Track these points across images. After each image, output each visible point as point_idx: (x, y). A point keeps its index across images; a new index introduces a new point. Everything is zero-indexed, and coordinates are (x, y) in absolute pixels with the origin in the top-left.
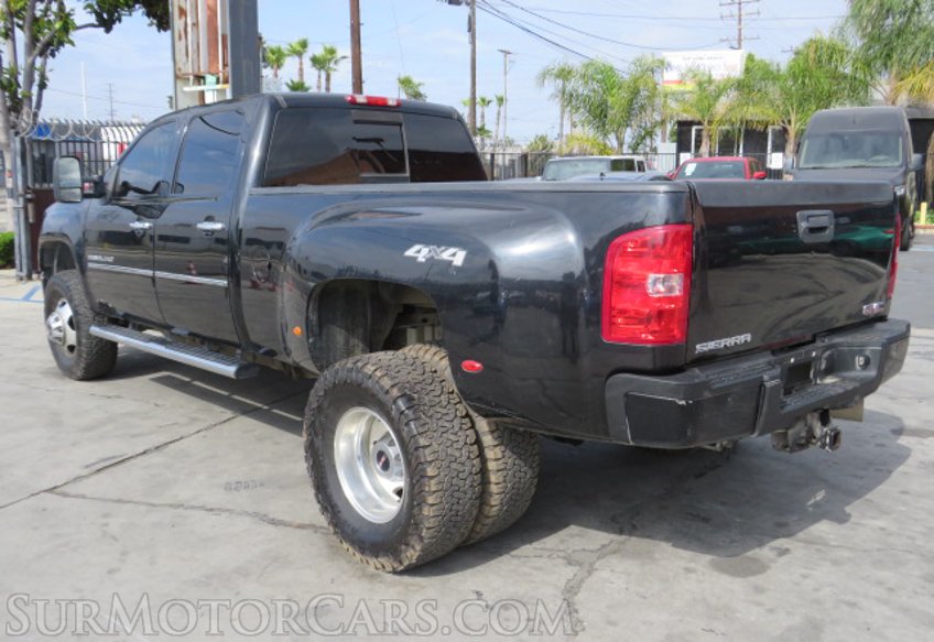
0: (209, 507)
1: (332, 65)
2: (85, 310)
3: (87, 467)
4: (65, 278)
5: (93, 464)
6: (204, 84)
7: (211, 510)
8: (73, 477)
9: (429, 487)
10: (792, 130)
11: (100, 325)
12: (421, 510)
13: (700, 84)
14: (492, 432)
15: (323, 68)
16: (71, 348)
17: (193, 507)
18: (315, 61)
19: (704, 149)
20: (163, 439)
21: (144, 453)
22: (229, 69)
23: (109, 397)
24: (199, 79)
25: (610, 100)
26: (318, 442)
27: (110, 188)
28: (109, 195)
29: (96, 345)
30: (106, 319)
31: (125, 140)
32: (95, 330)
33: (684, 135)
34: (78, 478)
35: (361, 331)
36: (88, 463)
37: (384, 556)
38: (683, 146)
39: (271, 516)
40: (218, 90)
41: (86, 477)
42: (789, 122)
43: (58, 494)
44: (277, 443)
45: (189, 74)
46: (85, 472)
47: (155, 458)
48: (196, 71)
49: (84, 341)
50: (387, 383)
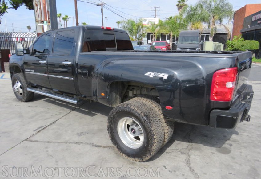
0: (76, 142)
1: (67, 19)
2: (25, 84)
3: (35, 131)
4: (18, 76)
5: (37, 130)
6: (44, 23)
7: (76, 143)
8: (32, 135)
9: (154, 141)
10: (171, 35)
11: (29, 88)
12: (151, 147)
13: (152, 25)
14: (166, 122)
15: (65, 20)
16: (21, 94)
17: (71, 143)
18: (63, 18)
19: (153, 39)
20: (54, 120)
21: (50, 125)
22: (50, 19)
23: (34, 107)
24: (42, 22)
25: (133, 28)
26: (113, 126)
27: (31, 51)
28: (31, 53)
29: (29, 93)
30: (31, 86)
31: (18, 37)
32: (29, 89)
33: (149, 36)
34: (33, 135)
35: (119, 93)
36: (35, 129)
37: (137, 158)
38: (148, 38)
39: (95, 144)
40: (47, 25)
41: (36, 134)
42: (171, 33)
43: (29, 141)
44: (86, 119)
45: (39, 21)
46: (35, 132)
47: (54, 126)
48: (41, 20)
49: (25, 92)
50: (139, 112)
